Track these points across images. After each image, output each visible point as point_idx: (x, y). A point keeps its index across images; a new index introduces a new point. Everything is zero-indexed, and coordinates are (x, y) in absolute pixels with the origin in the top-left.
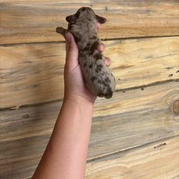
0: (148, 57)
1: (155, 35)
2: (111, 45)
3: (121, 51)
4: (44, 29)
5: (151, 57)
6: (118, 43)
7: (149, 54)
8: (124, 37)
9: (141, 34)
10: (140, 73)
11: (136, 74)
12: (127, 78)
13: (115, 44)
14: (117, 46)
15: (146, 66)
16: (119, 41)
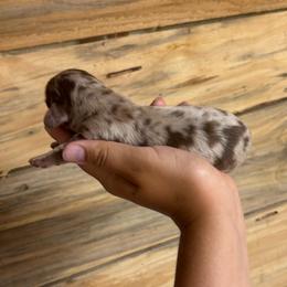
0: (245, 57)
1: (259, 9)
2: (171, 38)
3: (191, 48)
4: (34, 19)
5: (249, 56)
6: (184, 34)
7: (247, 49)
8: (195, 19)
9: (229, 10)
10: (229, 90)
11: (222, 91)
12: (204, 101)
13: (178, 35)
14: (182, 41)
15: (240, 74)
16: (185, 29)
